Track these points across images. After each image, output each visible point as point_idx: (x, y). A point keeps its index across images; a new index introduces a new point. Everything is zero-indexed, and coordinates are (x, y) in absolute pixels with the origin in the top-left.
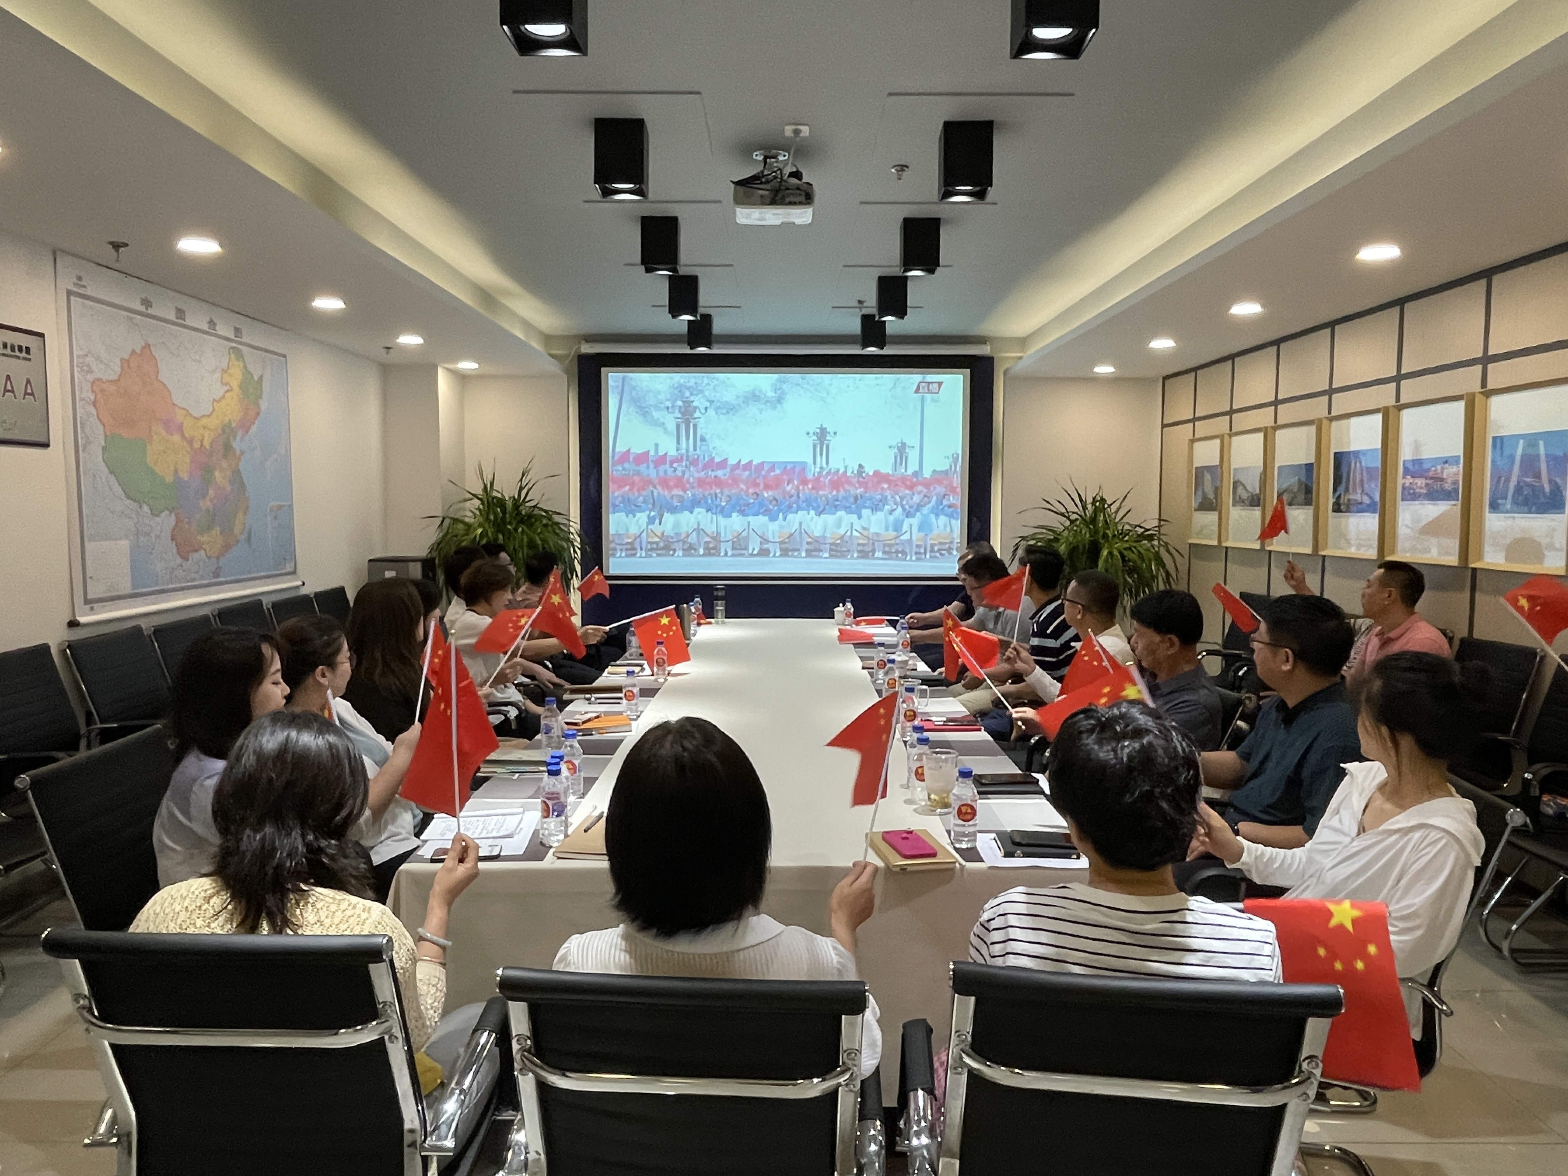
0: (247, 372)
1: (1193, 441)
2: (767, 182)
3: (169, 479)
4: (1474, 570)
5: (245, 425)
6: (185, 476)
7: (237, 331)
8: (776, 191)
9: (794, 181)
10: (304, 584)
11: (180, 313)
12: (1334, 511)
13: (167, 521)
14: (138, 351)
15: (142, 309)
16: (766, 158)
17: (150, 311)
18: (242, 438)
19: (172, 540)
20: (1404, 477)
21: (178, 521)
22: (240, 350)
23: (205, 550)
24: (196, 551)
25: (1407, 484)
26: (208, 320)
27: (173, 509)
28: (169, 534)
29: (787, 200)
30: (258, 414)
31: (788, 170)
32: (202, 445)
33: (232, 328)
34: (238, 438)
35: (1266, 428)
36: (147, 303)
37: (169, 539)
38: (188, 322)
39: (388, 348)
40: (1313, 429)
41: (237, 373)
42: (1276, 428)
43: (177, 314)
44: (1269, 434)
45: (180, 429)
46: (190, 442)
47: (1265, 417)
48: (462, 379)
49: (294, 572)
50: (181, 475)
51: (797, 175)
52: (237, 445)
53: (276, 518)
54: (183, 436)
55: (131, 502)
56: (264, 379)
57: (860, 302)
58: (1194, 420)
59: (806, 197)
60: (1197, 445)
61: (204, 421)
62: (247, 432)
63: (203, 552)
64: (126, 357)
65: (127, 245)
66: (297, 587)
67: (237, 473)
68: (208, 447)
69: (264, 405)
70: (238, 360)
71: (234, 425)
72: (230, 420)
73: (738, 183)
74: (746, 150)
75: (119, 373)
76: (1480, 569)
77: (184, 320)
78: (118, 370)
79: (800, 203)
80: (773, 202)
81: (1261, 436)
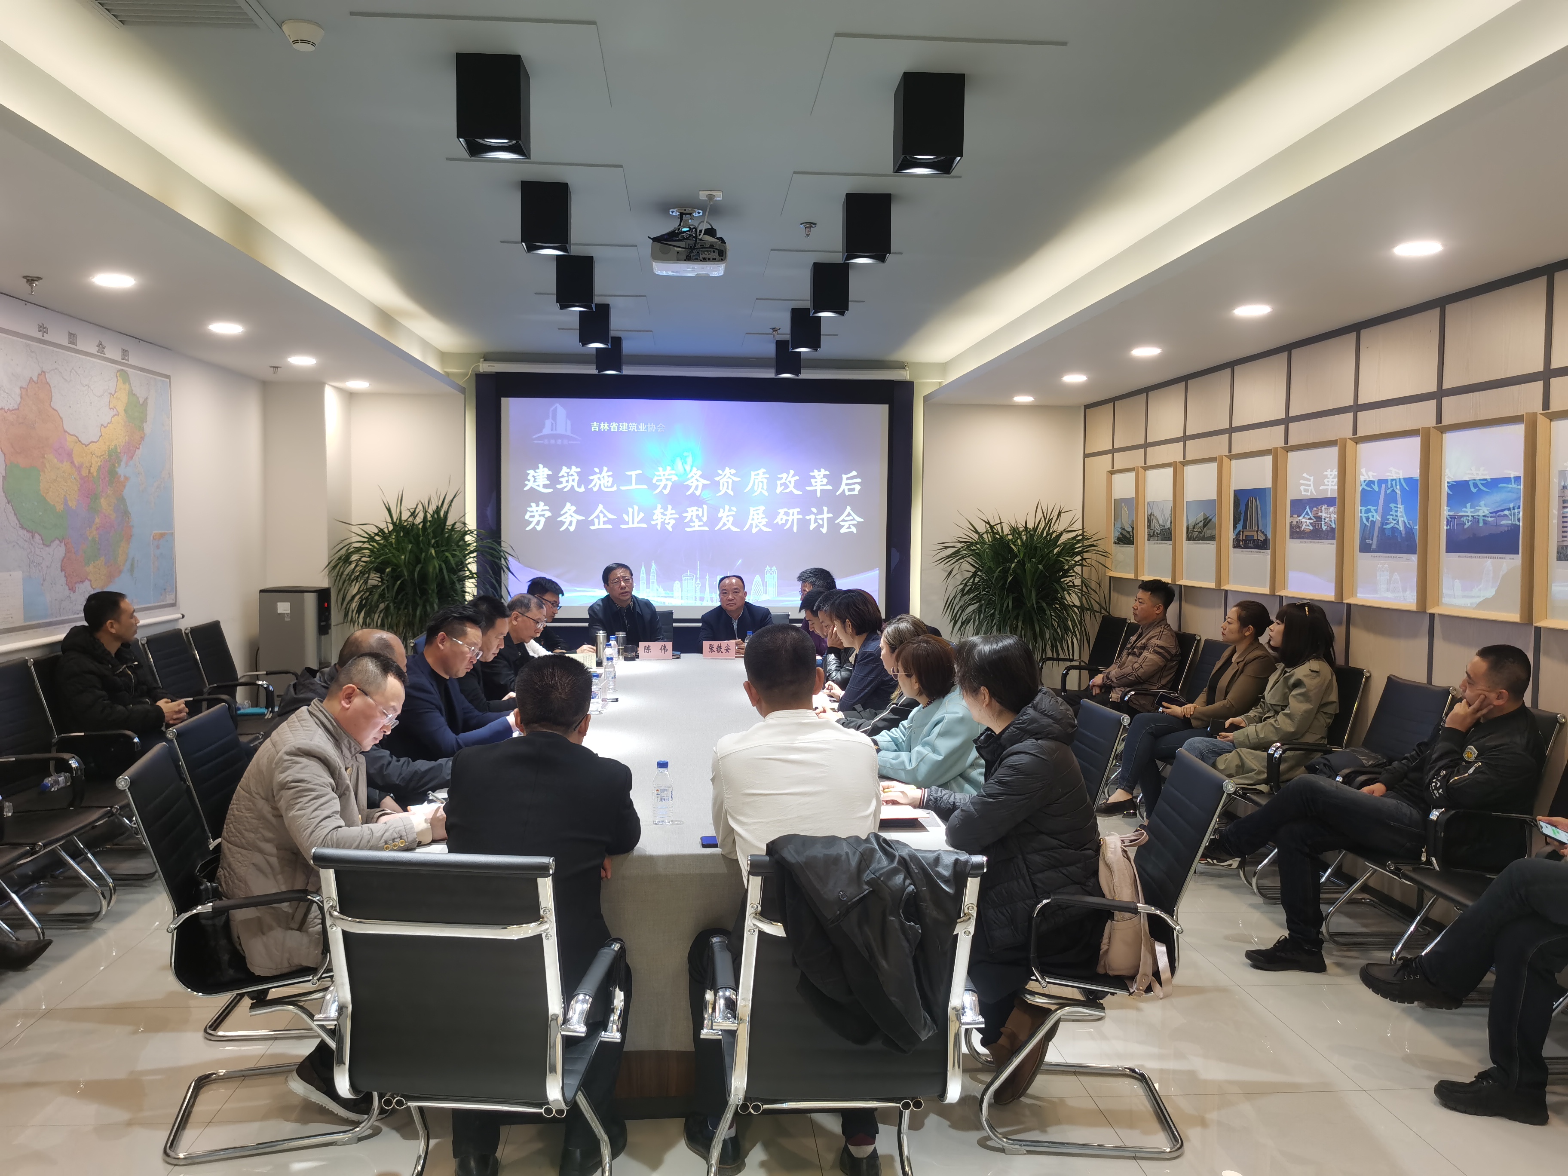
0: (131, 393)
1: (1112, 473)
2: (684, 239)
3: (60, 508)
4: (1349, 605)
5: (131, 449)
6: (72, 504)
7: (125, 352)
8: (691, 249)
9: (708, 238)
10: (183, 616)
11: (72, 337)
12: (1235, 547)
13: (58, 551)
14: (35, 379)
15: (39, 335)
16: (682, 215)
17: (47, 337)
18: (127, 465)
19: (62, 571)
20: (1291, 516)
21: (68, 551)
22: (125, 372)
23: (91, 581)
24: (82, 582)
25: (1295, 523)
26: (97, 343)
27: (63, 539)
28: (59, 565)
29: (702, 256)
30: (142, 438)
31: (704, 227)
32: (89, 472)
33: (121, 350)
34: (123, 464)
35: (1175, 462)
36: (43, 329)
37: (60, 570)
38: (81, 346)
39: (277, 367)
40: (1214, 466)
41: (123, 397)
42: (1185, 463)
43: (70, 338)
44: (1178, 468)
45: (70, 455)
46: (79, 469)
47: (1174, 453)
48: (350, 397)
49: (173, 605)
50: (70, 504)
51: (711, 232)
52: (122, 470)
53: (158, 547)
54: (72, 463)
55: (25, 532)
56: (149, 401)
57: (775, 330)
58: (1113, 451)
59: (719, 253)
60: (1116, 477)
61: (93, 447)
62: (132, 458)
63: (87, 583)
64: (25, 385)
65: (39, 279)
66: (176, 620)
67: (121, 500)
68: (95, 474)
69: (148, 428)
70: (124, 383)
71: (119, 450)
72: (116, 445)
73: (655, 240)
74: (663, 208)
75: (18, 402)
76: (1354, 605)
77: (76, 346)
78: (18, 400)
79: (714, 259)
80: (688, 259)
81: (1170, 471)
